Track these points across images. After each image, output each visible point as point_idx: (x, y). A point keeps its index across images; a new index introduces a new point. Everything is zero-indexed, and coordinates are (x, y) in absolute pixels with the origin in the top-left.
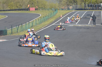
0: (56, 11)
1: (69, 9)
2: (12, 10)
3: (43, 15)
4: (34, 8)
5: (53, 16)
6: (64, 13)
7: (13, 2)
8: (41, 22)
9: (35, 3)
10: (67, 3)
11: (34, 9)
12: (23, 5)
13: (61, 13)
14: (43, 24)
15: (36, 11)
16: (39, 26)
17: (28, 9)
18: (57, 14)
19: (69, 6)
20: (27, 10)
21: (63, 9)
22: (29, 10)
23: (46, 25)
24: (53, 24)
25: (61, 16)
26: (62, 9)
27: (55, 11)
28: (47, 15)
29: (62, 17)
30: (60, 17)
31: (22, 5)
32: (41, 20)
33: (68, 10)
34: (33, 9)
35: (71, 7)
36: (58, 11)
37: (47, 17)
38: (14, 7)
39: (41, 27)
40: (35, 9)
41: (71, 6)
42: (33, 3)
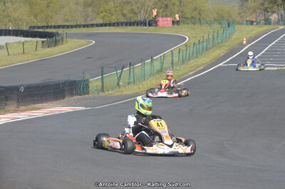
0: (231, 27)
1: (267, 22)
2: (109, 25)
3: (194, 37)
4: (170, 20)
5: (222, 42)
6: (253, 34)
7: (112, 3)
8: (188, 58)
9: (174, 4)
10: (262, 4)
11: (170, 22)
12: (140, 11)
13: (243, 34)
14: (193, 63)
15: (175, 26)
16: (181, 70)
17: (152, 22)
18: (234, 37)
19: (270, 14)
20: (150, 25)
21: (252, 23)
22: (157, 25)
23: (202, 68)
24: (220, 65)
25: (245, 42)
26: (249, 23)
27: (229, 26)
28: (206, 37)
29: (248, 43)
30: (242, 45)
31: (136, 10)
32: (188, 51)
33: (266, 24)
34: (165, 22)
35: (274, 17)
36: (238, 27)
37: (205, 44)
38: (114, 17)
39: (186, 73)
40: (173, 22)
41: (273, 12)
42: (167, 6)
